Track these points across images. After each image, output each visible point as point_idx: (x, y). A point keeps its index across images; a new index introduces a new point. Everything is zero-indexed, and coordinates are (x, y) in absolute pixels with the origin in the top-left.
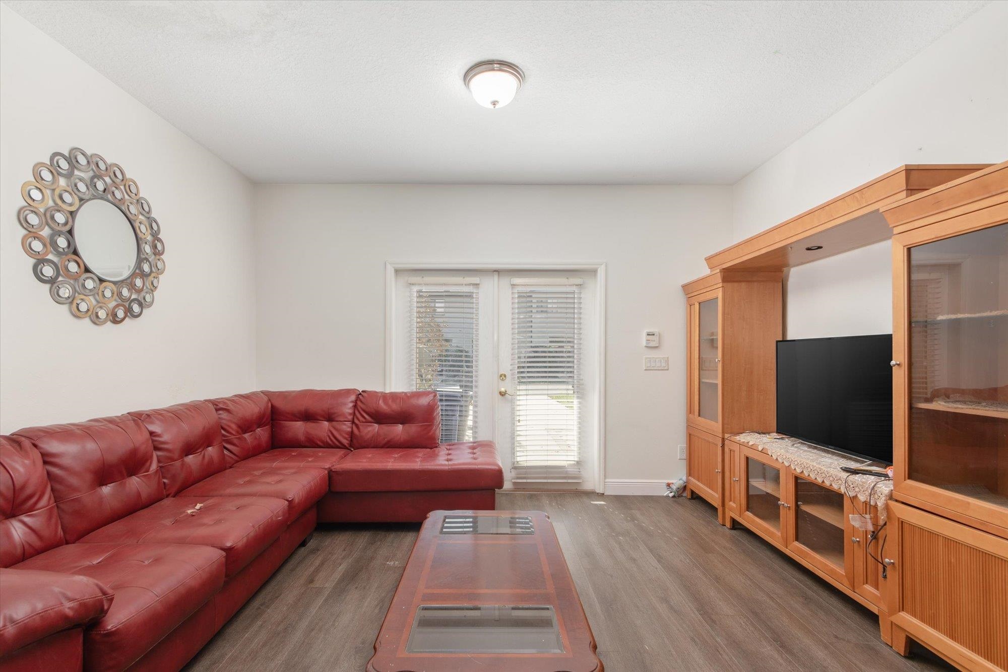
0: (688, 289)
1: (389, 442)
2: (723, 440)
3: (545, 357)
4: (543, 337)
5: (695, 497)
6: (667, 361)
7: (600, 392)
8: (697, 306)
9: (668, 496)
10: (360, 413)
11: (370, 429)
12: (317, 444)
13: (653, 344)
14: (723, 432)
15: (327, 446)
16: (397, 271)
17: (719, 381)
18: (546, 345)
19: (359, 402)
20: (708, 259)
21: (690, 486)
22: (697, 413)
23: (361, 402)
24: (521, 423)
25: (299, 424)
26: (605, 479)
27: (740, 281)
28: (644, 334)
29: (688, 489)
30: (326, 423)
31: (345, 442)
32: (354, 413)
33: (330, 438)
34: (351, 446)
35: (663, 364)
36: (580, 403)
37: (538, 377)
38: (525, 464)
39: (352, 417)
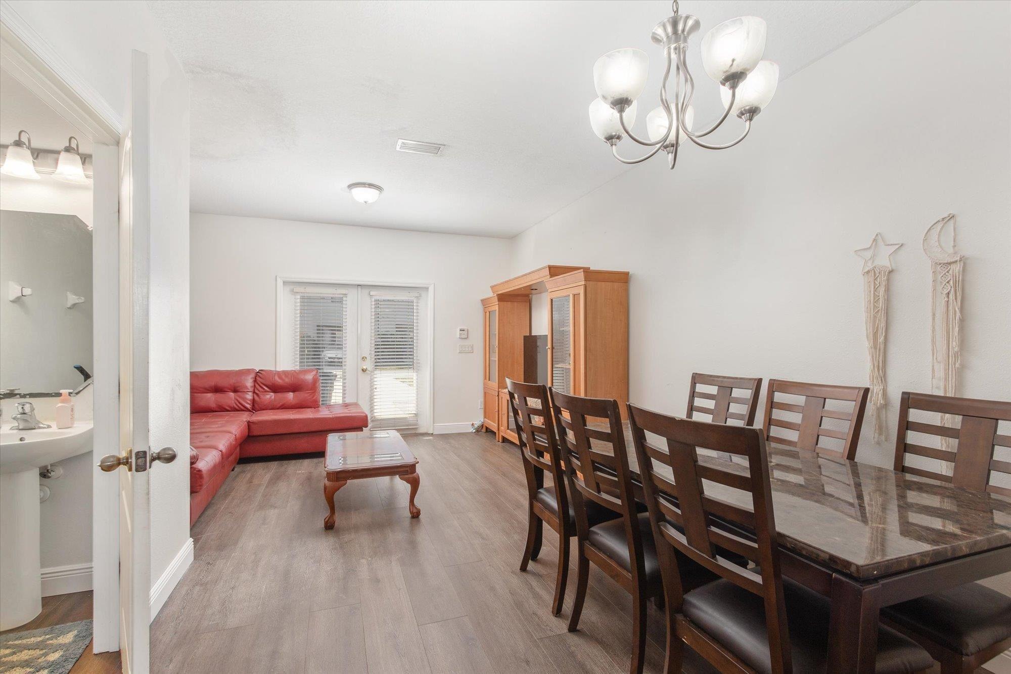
0: (484, 302)
1: (282, 405)
2: (499, 392)
3: (394, 345)
4: (391, 324)
5: (489, 431)
6: (472, 347)
7: (430, 367)
8: (488, 312)
9: (472, 432)
10: (259, 385)
11: (268, 397)
12: (225, 409)
13: (463, 336)
14: (499, 388)
15: (235, 410)
16: (285, 283)
17: (497, 359)
18: (394, 333)
19: (258, 378)
20: (492, 287)
21: (485, 425)
22: (488, 379)
23: (260, 377)
24: (377, 390)
25: (209, 395)
26: (434, 424)
27: (508, 301)
28: (458, 330)
29: (484, 426)
30: (232, 394)
31: (248, 406)
32: (255, 385)
33: (237, 405)
34: (253, 409)
35: (470, 349)
36: (417, 375)
37: (389, 358)
38: (380, 417)
39: (253, 389)
